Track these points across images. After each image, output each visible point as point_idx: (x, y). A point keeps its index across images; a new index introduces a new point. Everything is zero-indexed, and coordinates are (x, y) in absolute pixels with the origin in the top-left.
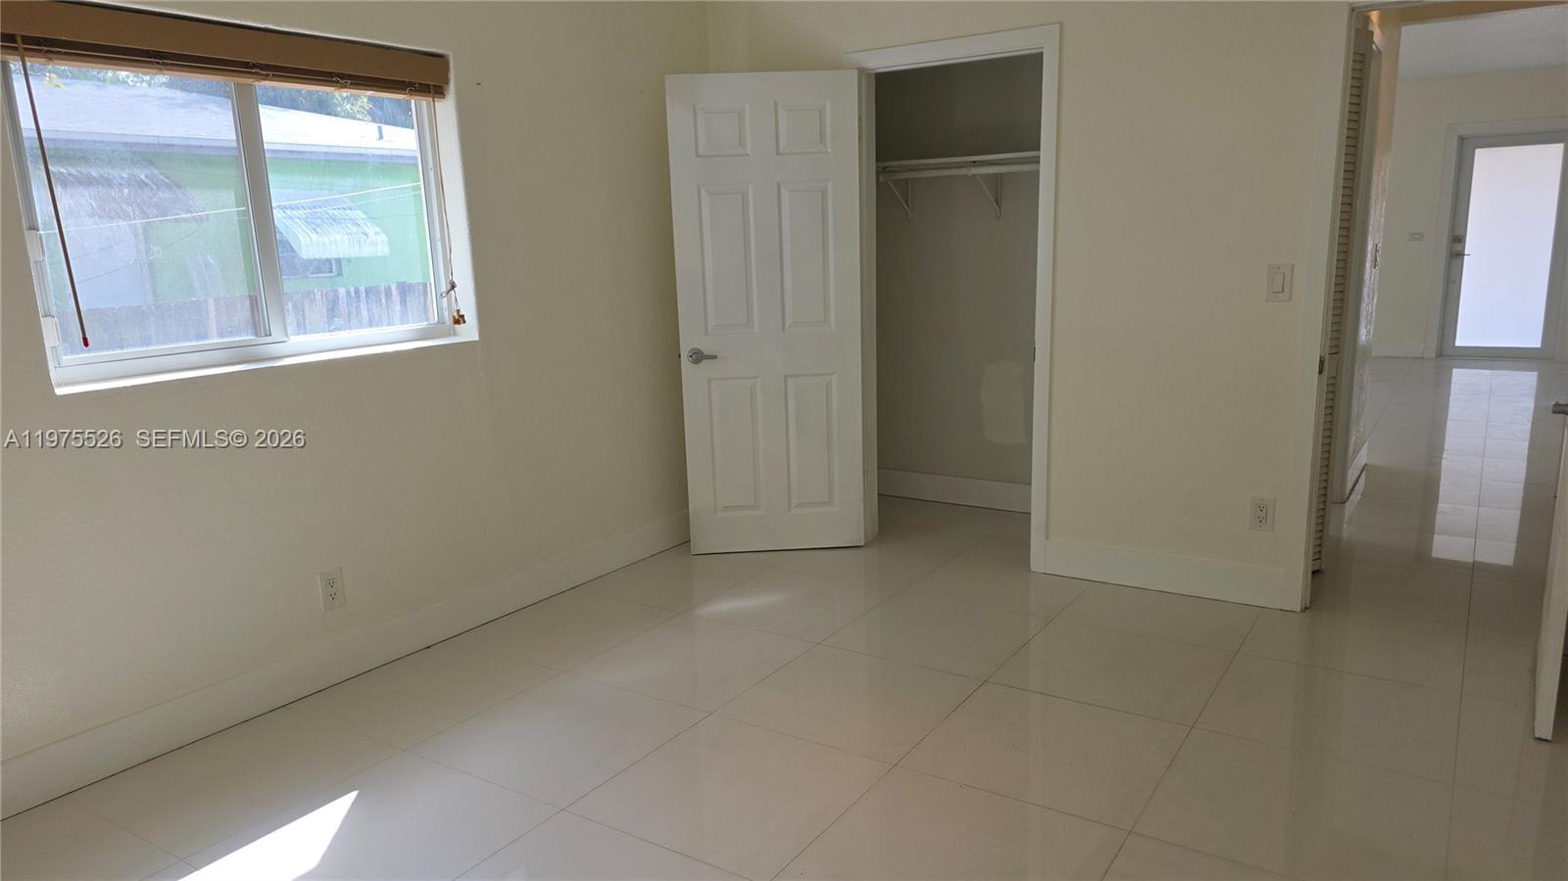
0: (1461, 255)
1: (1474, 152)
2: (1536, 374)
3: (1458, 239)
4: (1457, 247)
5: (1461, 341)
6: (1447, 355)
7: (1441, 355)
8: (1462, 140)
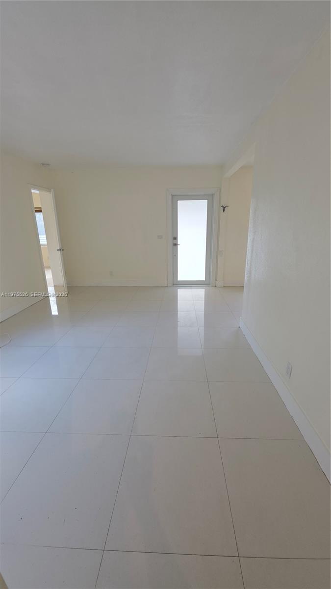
0: (177, 245)
1: (177, 202)
2: (204, 290)
3: (175, 238)
4: (175, 241)
5: (180, 279)
6: (175, 284)
7: (173, 285)
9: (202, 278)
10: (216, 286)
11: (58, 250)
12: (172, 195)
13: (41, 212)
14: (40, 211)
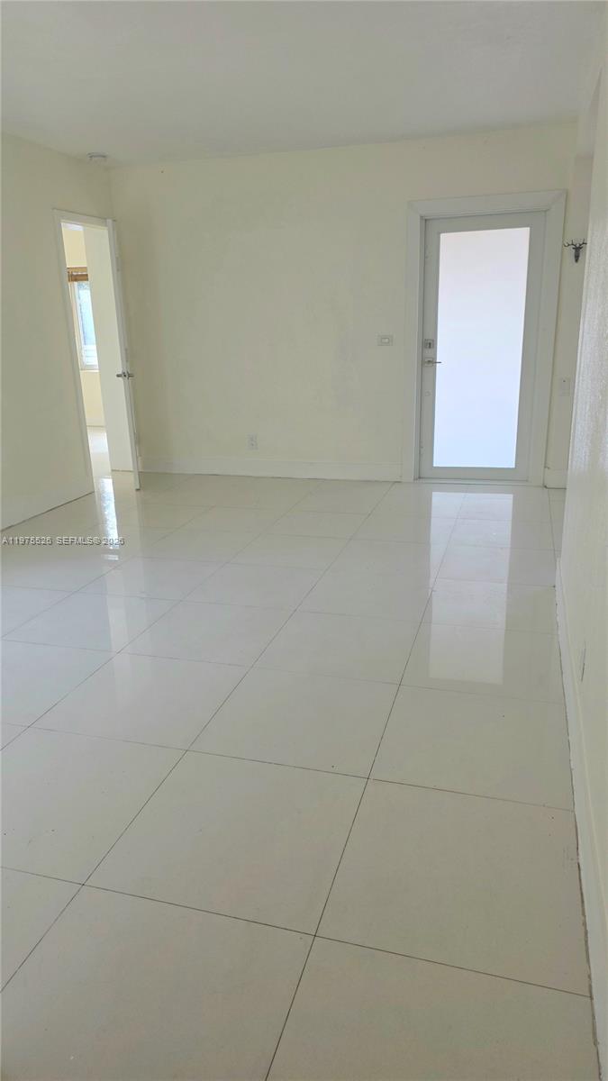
0: (433, 362)
1: (439, 238)
2: (511, 496)
3: (429, 344)
4: (428, 352)
5: (439, 461)
6: (425, 475)
7: (420, 478)
8: (425, 221)
9: (507, 460)
10: (546, 487)
11: (118, 376)
12: (422, 217)
13: (87, 280)
14: (84, 277)
